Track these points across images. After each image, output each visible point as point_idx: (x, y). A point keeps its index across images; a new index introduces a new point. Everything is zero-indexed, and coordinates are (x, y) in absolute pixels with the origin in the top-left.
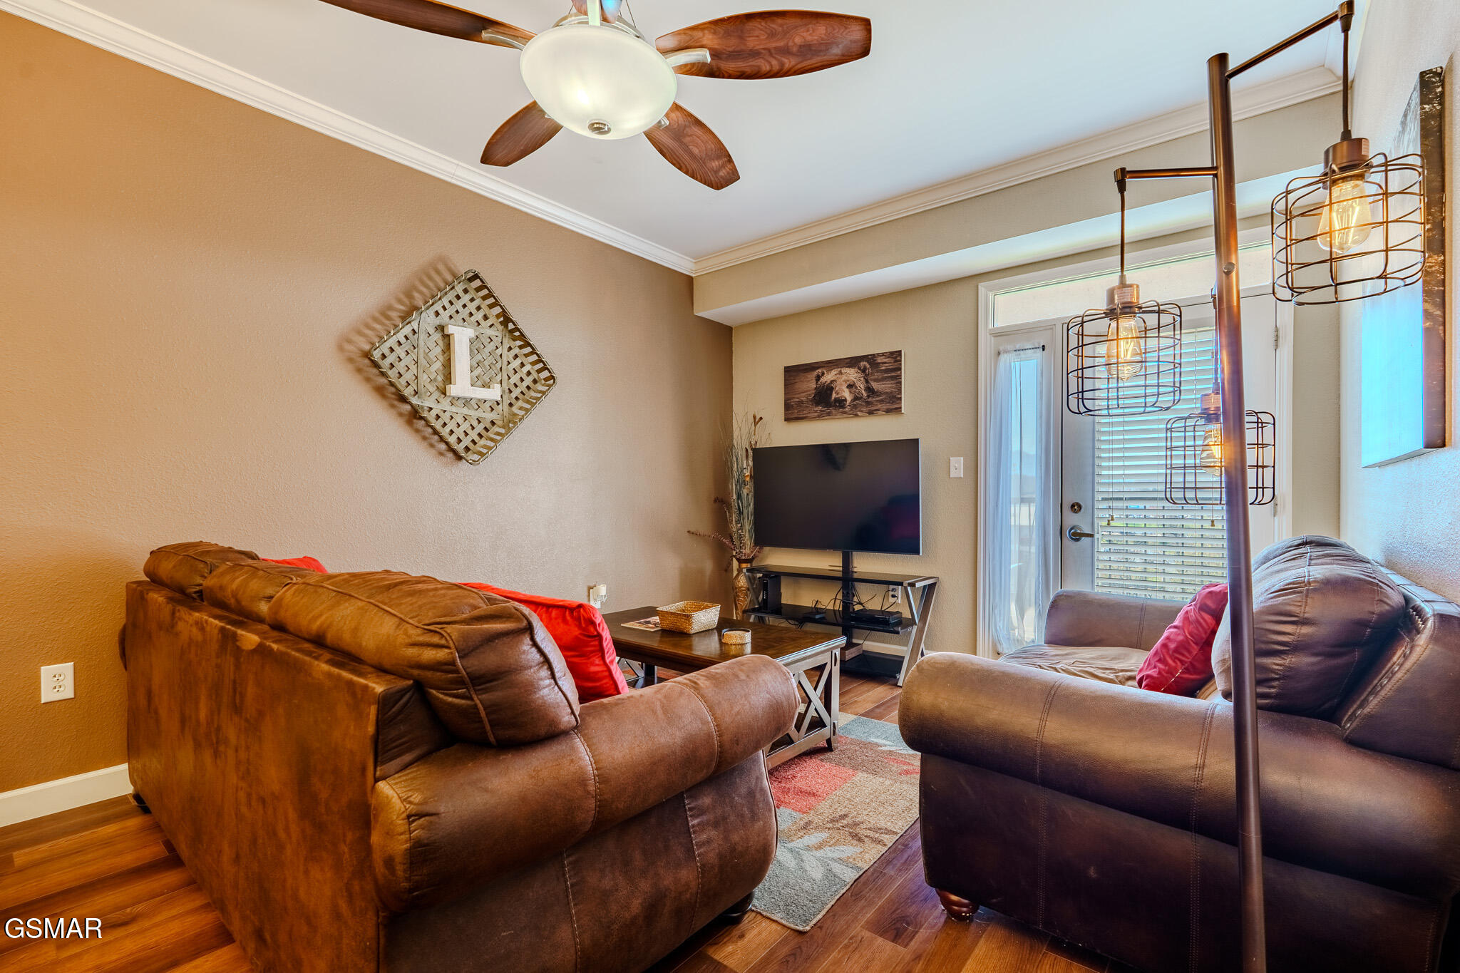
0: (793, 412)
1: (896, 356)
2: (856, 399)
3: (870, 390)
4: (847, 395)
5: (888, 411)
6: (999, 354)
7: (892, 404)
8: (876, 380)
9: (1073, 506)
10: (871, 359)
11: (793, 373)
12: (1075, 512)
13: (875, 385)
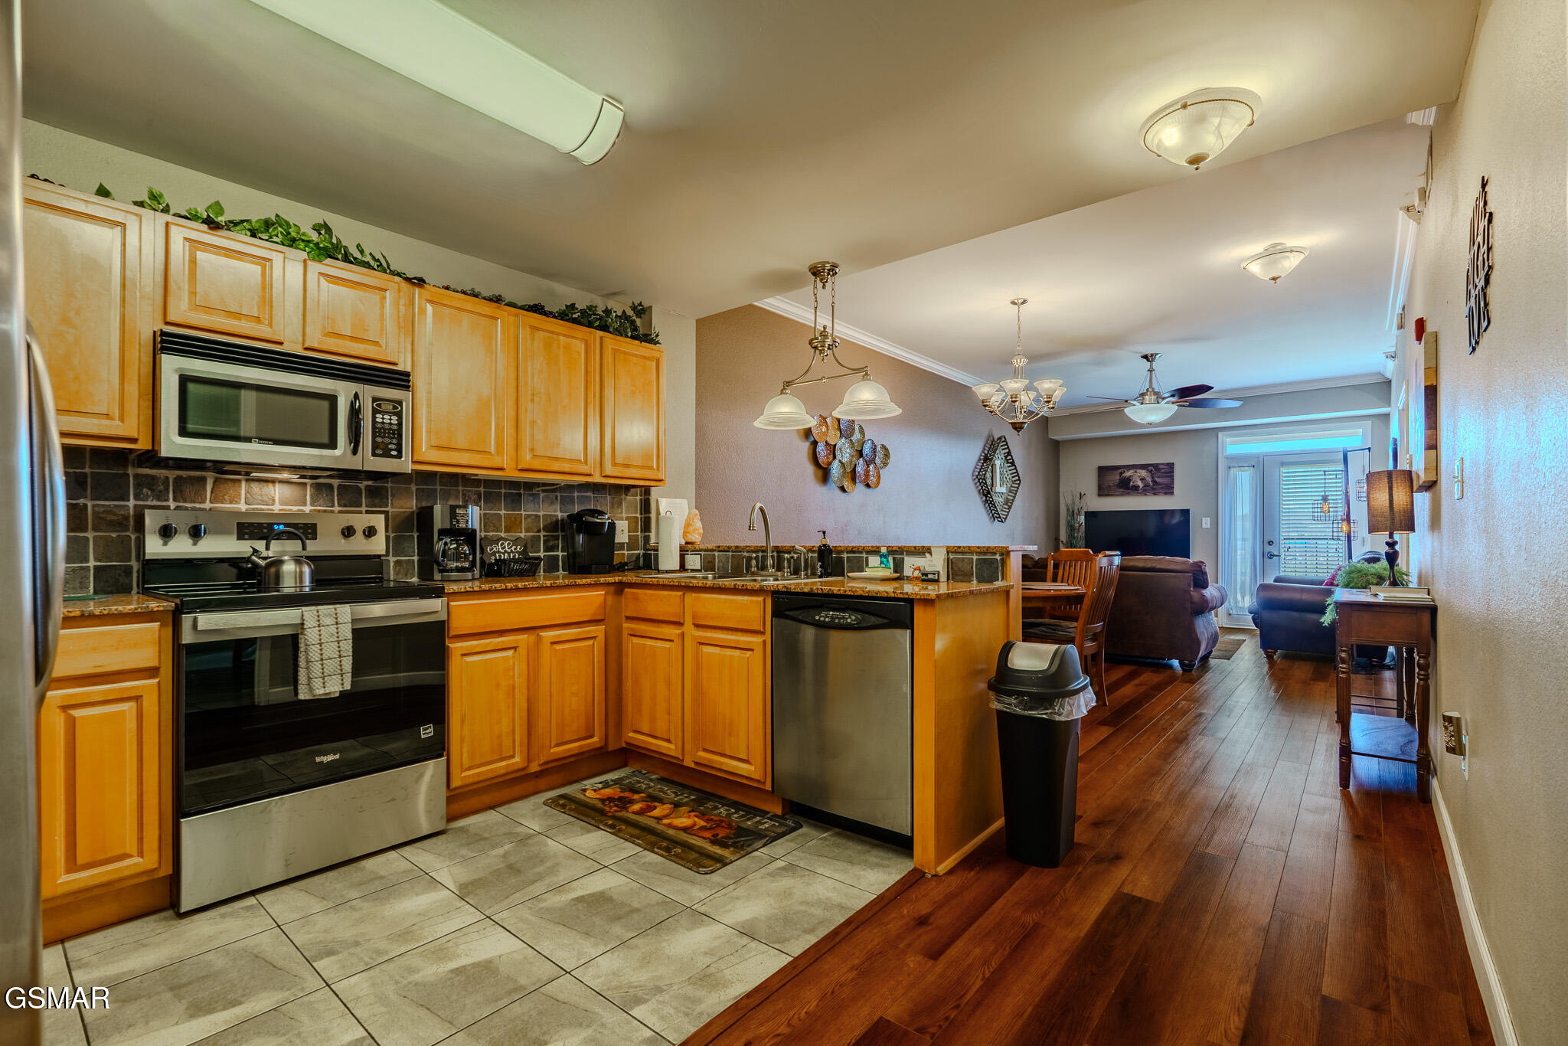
0: (1103, 491)
1: (1171, 466)
2: (1145, 486)
3: (1154, 481)
4: (1140, 484)
5: (1166, 493)
6: (1230, 468)
7: (1169, 490)
8: (1159, 477)
9: (1269, 543)
10: (1156, 466)
11: (1103, 471)
12: (1270, 545)
13: (1157, 480)
